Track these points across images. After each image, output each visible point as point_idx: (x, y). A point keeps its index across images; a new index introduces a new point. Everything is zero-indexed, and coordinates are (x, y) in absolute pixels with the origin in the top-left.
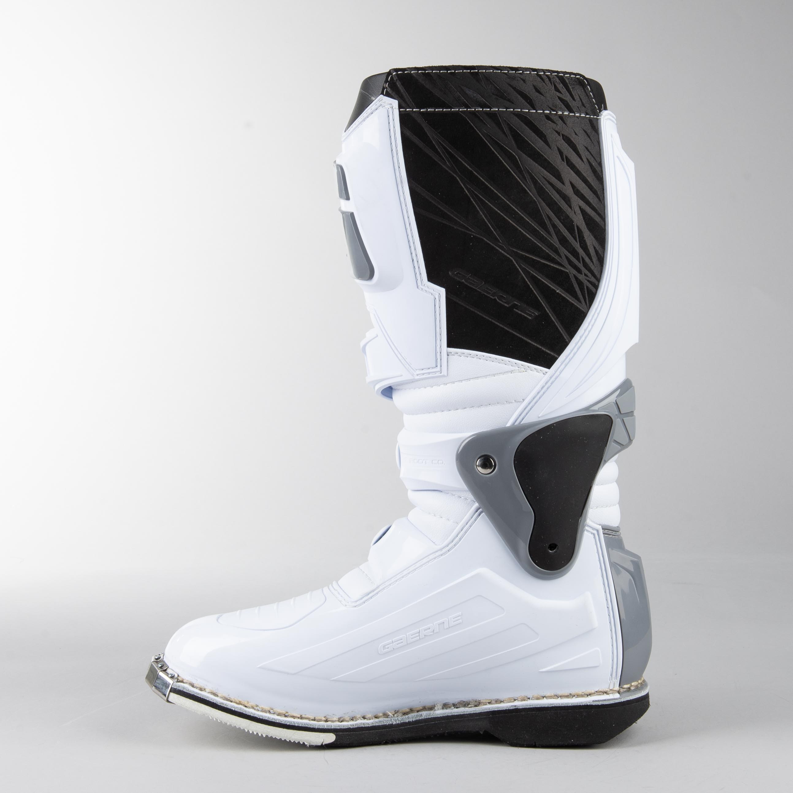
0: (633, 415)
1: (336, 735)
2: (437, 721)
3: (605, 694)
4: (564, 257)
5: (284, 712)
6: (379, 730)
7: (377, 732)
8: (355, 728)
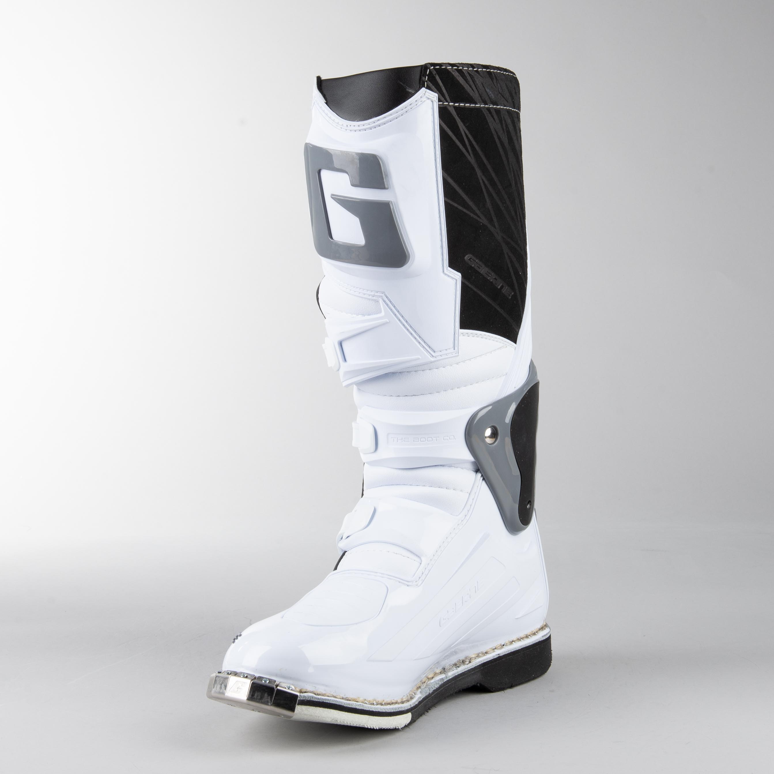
1: (412, 713)
2: (450, 683)
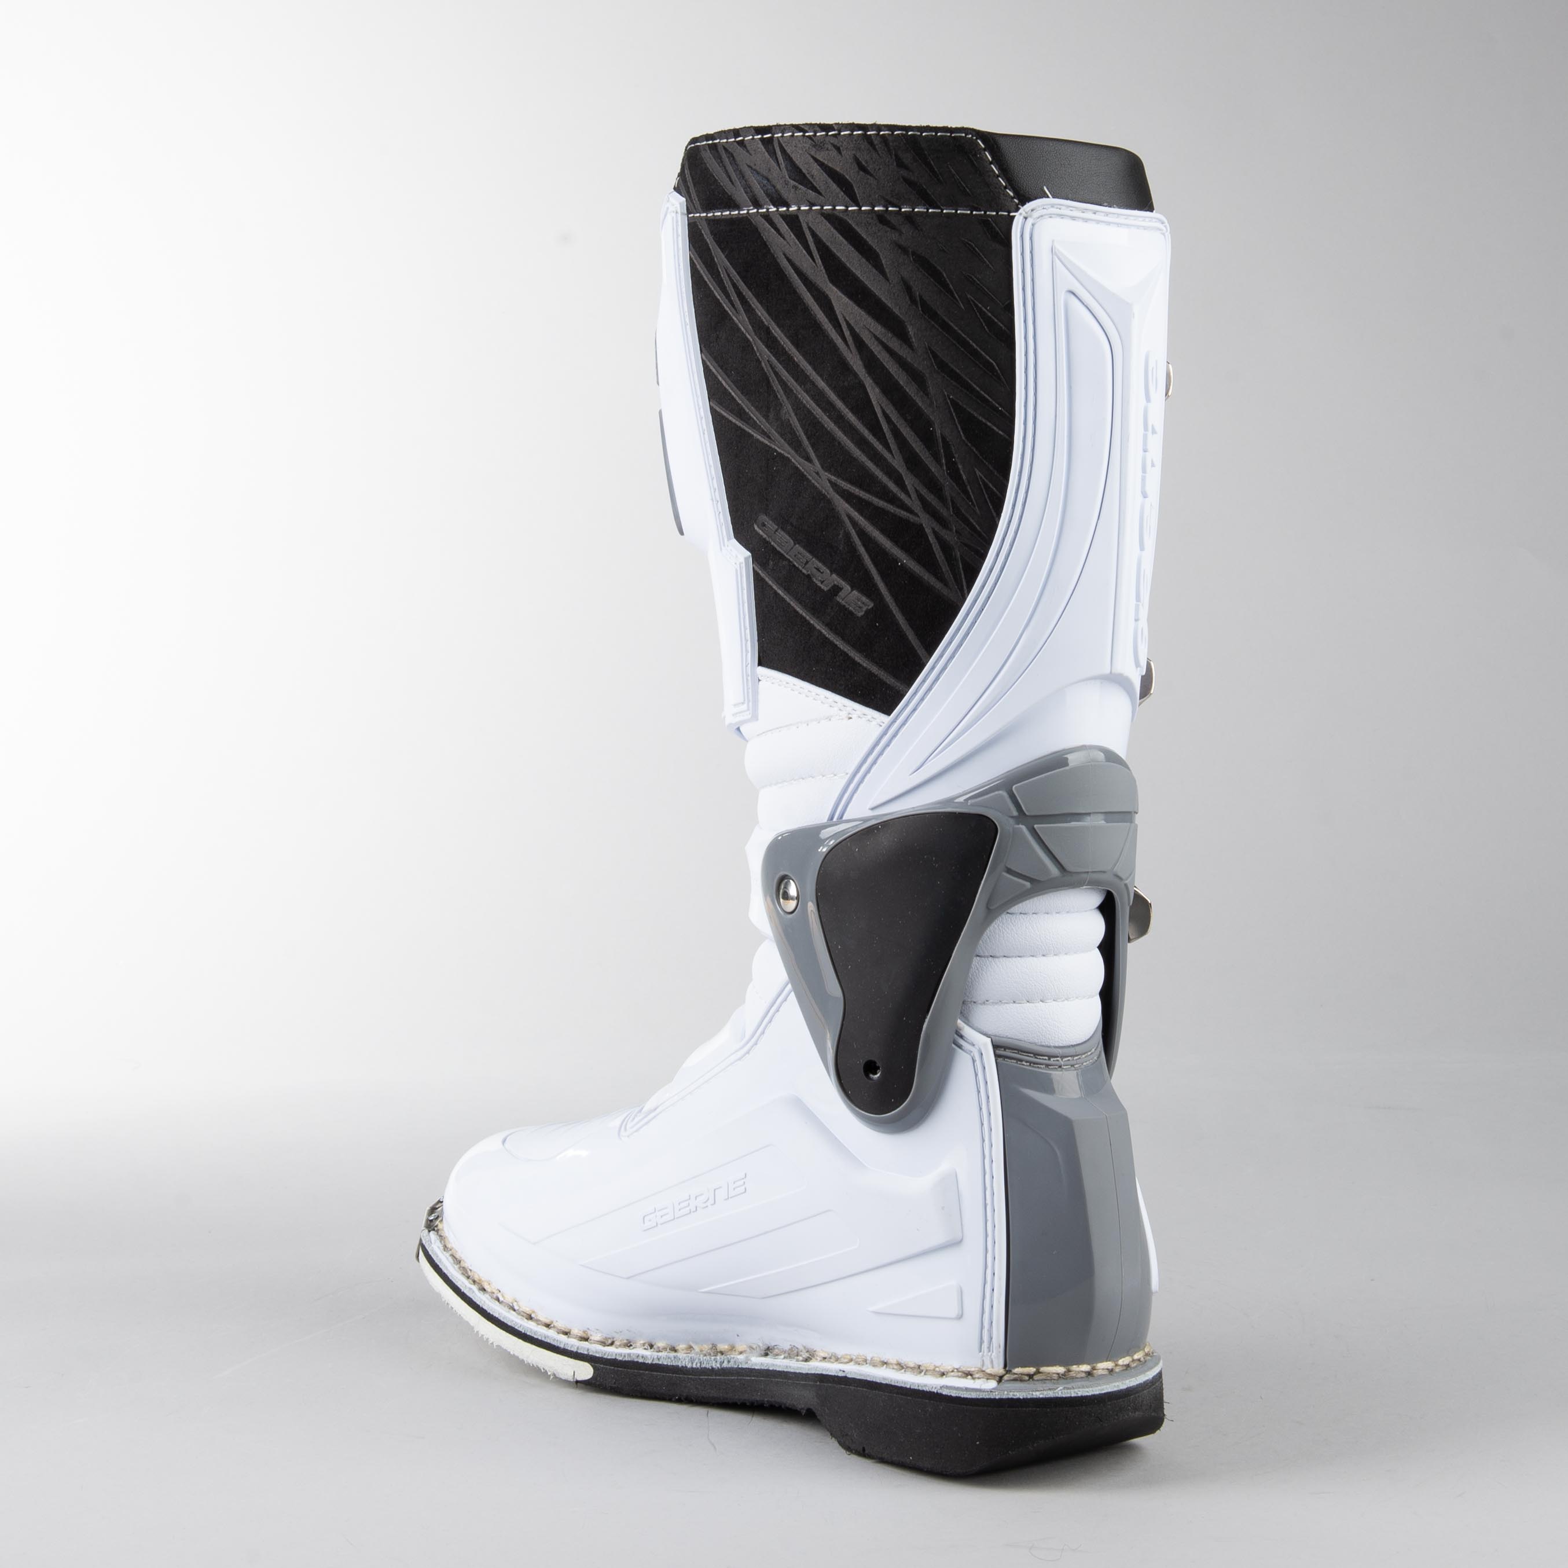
0: (1131, 821)
1: (595, 1368)
2: (753, 1376)
3: (969, 1377)
4: (914, 496)
5: (528, 1309)
6: (668, 1375)
7: (663, 1376)
8: (626, 1362)
